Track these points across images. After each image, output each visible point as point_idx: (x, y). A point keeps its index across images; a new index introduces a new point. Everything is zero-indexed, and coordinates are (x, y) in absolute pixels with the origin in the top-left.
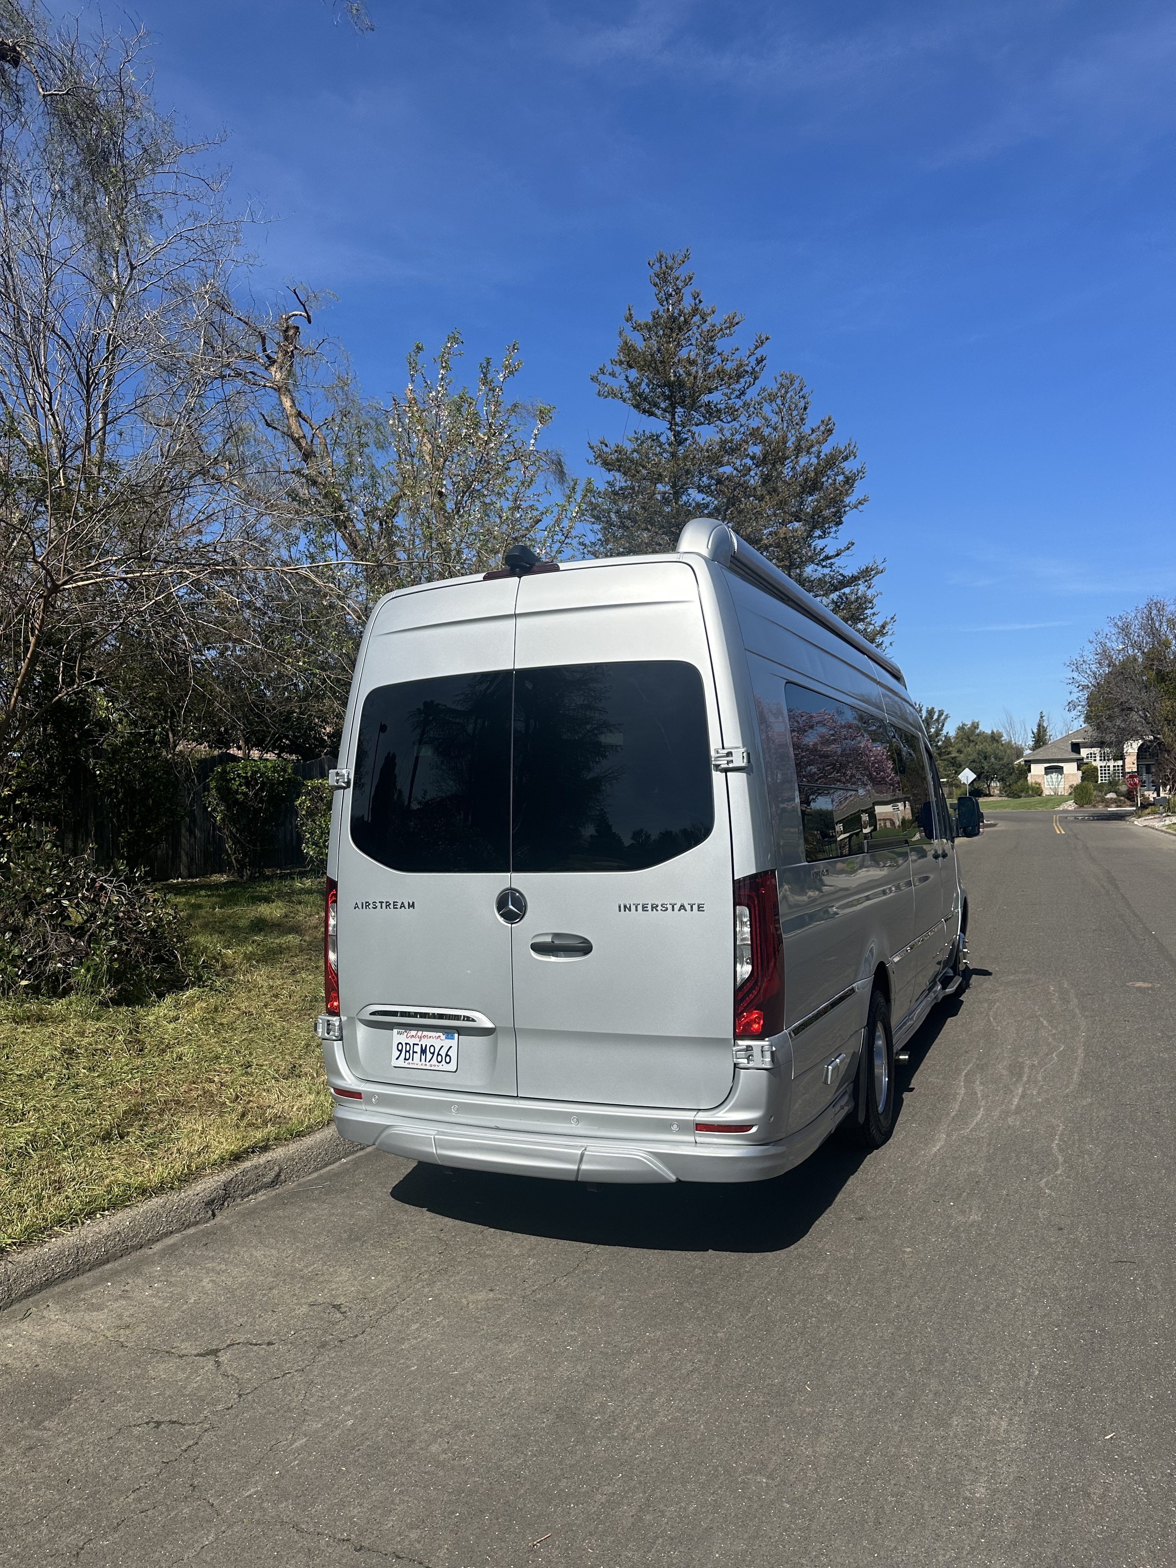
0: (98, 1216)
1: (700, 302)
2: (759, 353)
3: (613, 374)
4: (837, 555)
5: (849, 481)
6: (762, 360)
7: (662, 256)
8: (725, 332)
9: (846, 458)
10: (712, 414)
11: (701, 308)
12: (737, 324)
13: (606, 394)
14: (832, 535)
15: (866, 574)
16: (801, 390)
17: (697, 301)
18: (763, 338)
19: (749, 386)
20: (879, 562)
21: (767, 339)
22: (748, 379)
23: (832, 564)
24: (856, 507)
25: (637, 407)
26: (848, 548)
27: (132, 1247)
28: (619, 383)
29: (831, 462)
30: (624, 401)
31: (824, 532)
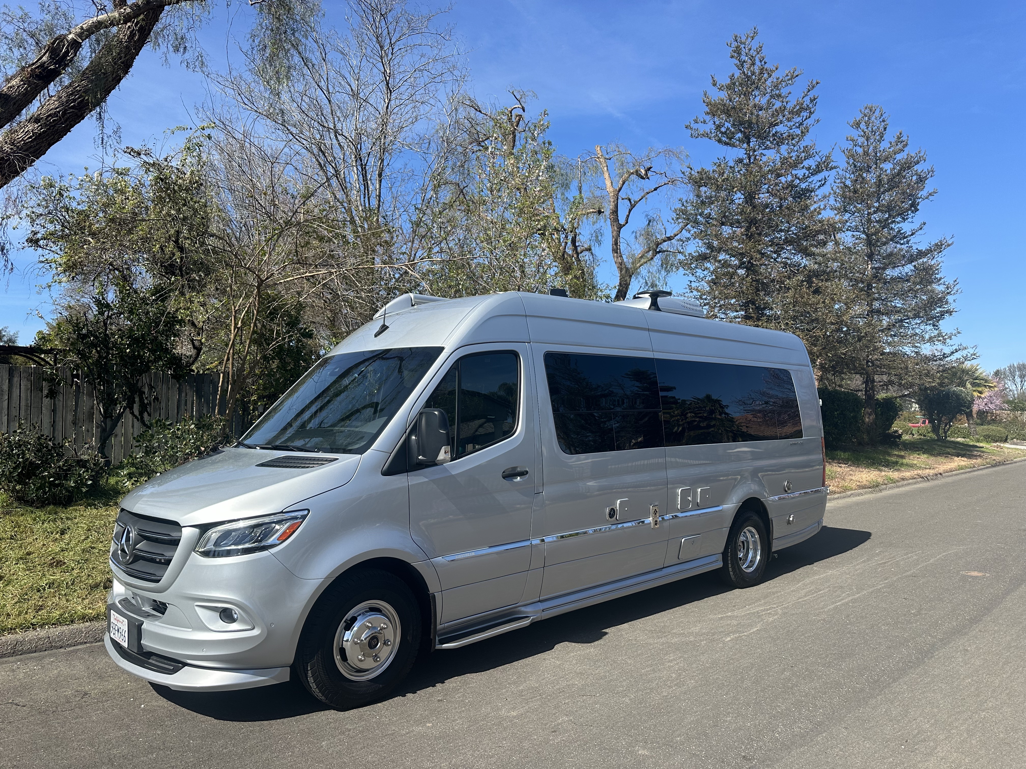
0: (47, 627)
1: (765, 63)
2: (811, 95)
3: (704, 122)
4: (912, 234)
5: (921, 180)
6: (815, 99)
7: (736, 37)
8: (788, 82)
9: (917, 163)
10: (779, 140)
11: (765, 67)
12: (797, 76)
13: (696, 135)
14: (910, 220)
15: (939, 247)
16: (882, 115)
17: (763, 63)
18: (814, 83)
19: (806, 119)
20: (948, 239)
21: (817, 83)
22: (805, 114)
23: (908, 242)
24: (927, 198)
25: (720, 141)
26: (921, 229)
27: (55, 646)
28: (710, 127)
29: (907, 165)
30: (710, 138)
31: (903, 218)
